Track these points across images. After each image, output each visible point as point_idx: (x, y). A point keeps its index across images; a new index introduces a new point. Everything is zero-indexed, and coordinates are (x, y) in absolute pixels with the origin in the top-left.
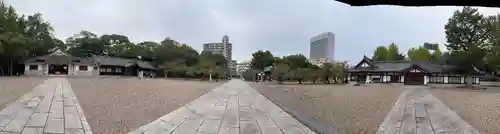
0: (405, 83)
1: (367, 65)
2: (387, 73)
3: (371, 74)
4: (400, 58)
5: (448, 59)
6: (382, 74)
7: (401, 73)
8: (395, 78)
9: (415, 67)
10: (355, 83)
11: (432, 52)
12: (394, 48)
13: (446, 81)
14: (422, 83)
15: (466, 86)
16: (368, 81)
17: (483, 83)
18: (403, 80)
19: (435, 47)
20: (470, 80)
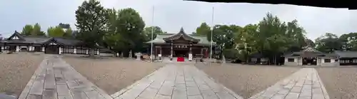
0: (45, 52)
1: (17, 38)
2: (32, 45)
3: (20, 45)
4: (42, 34)
5: (77, 36)
6: (28, 45)
7: (43, 45)
8: (38, 49)
9: (53, 41)
10: (8, 52)
11: (65, 30)
12: (37, 27)
13: (75, 52)
14: (58, 53)
15: (89, 56)
16: (18, 49)
17: (101, 55)
18: (43, 50)
19: (67, 26)
20: (92, 52)
